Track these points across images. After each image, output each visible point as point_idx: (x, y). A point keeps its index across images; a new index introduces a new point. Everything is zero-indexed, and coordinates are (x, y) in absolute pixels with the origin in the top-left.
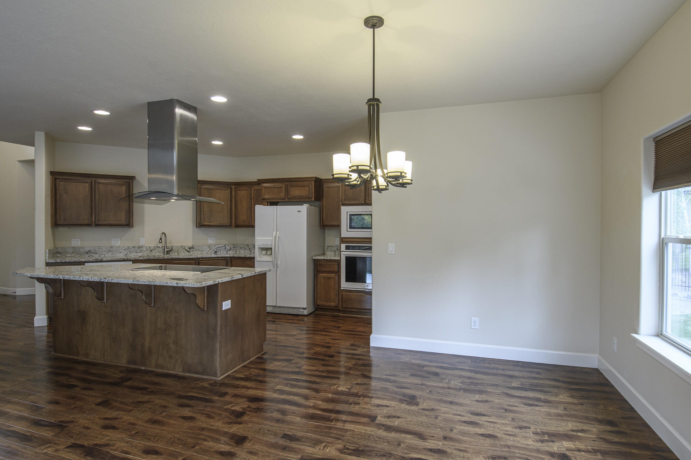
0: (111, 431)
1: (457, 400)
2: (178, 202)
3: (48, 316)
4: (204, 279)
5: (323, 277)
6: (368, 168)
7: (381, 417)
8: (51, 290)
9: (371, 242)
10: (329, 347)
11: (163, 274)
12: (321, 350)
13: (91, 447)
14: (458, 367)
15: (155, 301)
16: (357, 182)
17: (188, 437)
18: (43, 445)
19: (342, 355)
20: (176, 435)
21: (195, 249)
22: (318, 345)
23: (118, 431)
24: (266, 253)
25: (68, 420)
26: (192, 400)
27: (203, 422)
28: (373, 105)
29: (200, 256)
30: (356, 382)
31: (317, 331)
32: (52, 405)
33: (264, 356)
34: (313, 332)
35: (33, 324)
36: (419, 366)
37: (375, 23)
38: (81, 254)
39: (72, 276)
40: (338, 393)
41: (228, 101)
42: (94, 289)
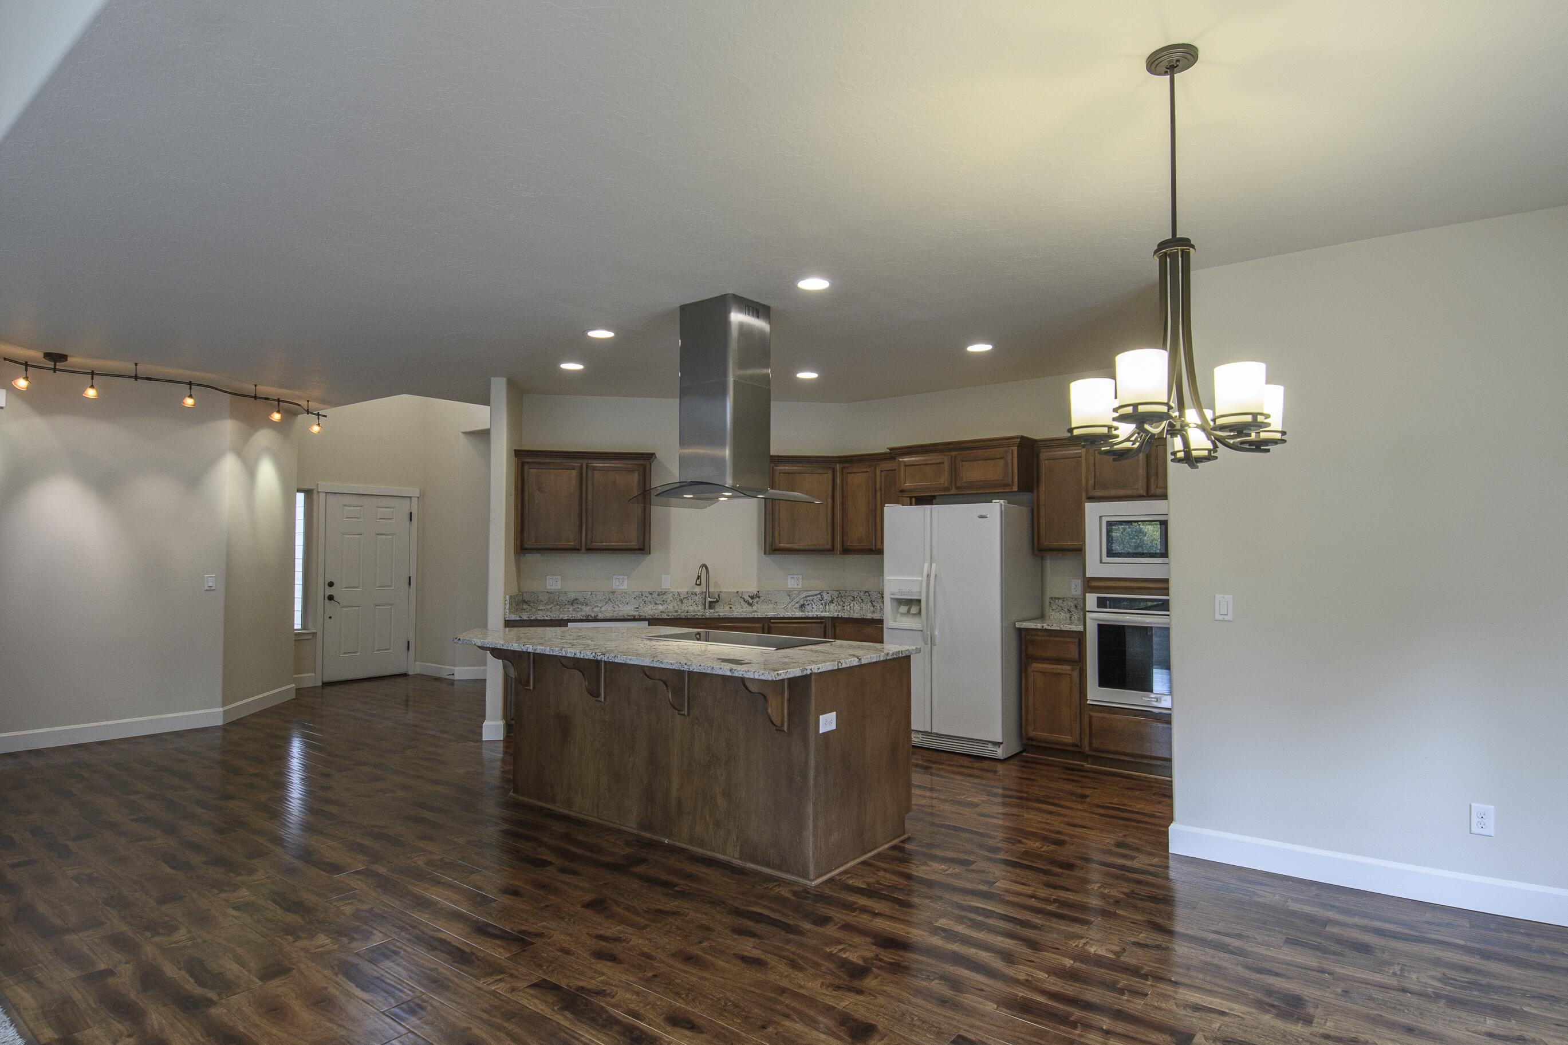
0: (609, 964)
1: (1426, 1025)
2: (732, 501)
3: (505, 722)
4: (783, 663)
5: (1040, 672)
6: (1164, 409)
7: (1206, 1038)
8: (513, 673)
9: (1167, 589)
10: (1061, 843)
11: (703, 649)
12: (1041, 848)
13: (571, 992)
14: (1429, 936)
15: (691, 704)
16: (1131, 443)
17: (754, 1002)
18: (491, 974)
19: (1094, 865)
20: (729, 994)
21: (762, 598)
22: (1034, 834)
23: (622, 965)
24: (909, 611)
25: (533, 930)
26: (757, 922)
27: (781, 975)
28: (1174, 257)
29: (771, 614)
30: (1136, 940)
31: (1028, 800)
32: (507, 896)
33: (907, 846)
34: (1017, 801)
35: (481, 735)
36: (1311, 919)
37: (1175, 62)
38: (561, 606)
39: (548, 648)
40: (1083, 957)
41: (832, 284)
42: (583, 674)
